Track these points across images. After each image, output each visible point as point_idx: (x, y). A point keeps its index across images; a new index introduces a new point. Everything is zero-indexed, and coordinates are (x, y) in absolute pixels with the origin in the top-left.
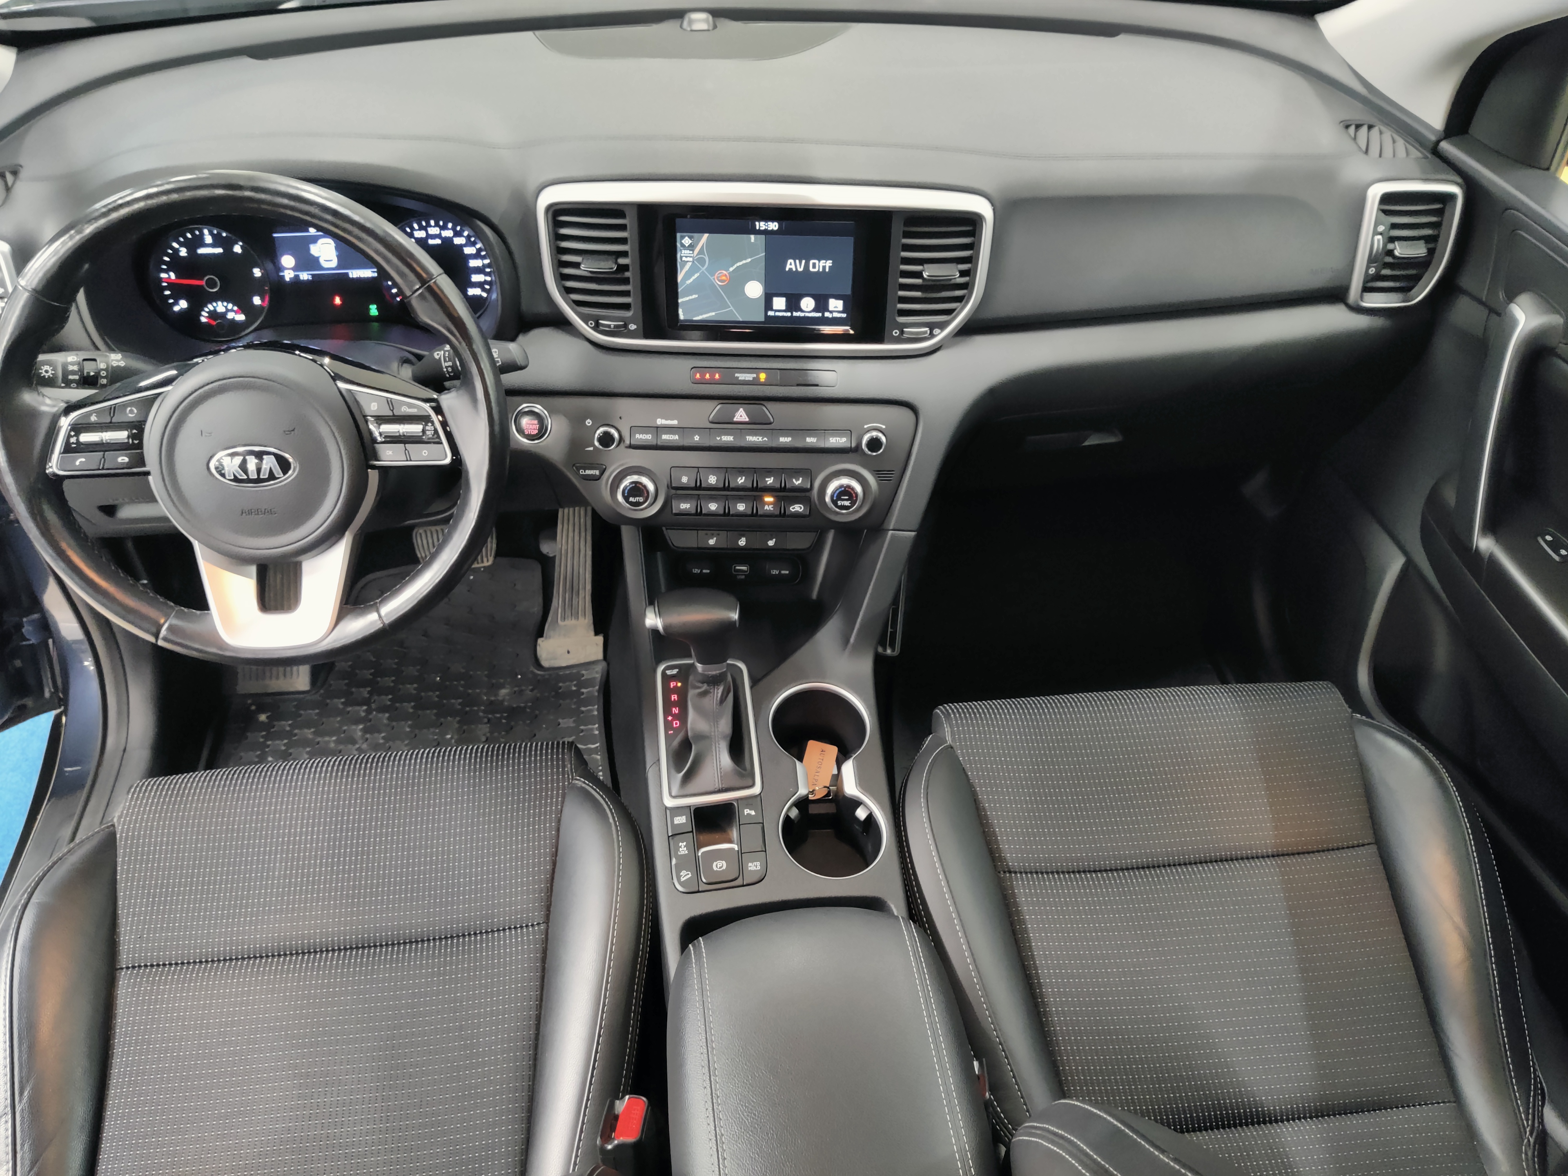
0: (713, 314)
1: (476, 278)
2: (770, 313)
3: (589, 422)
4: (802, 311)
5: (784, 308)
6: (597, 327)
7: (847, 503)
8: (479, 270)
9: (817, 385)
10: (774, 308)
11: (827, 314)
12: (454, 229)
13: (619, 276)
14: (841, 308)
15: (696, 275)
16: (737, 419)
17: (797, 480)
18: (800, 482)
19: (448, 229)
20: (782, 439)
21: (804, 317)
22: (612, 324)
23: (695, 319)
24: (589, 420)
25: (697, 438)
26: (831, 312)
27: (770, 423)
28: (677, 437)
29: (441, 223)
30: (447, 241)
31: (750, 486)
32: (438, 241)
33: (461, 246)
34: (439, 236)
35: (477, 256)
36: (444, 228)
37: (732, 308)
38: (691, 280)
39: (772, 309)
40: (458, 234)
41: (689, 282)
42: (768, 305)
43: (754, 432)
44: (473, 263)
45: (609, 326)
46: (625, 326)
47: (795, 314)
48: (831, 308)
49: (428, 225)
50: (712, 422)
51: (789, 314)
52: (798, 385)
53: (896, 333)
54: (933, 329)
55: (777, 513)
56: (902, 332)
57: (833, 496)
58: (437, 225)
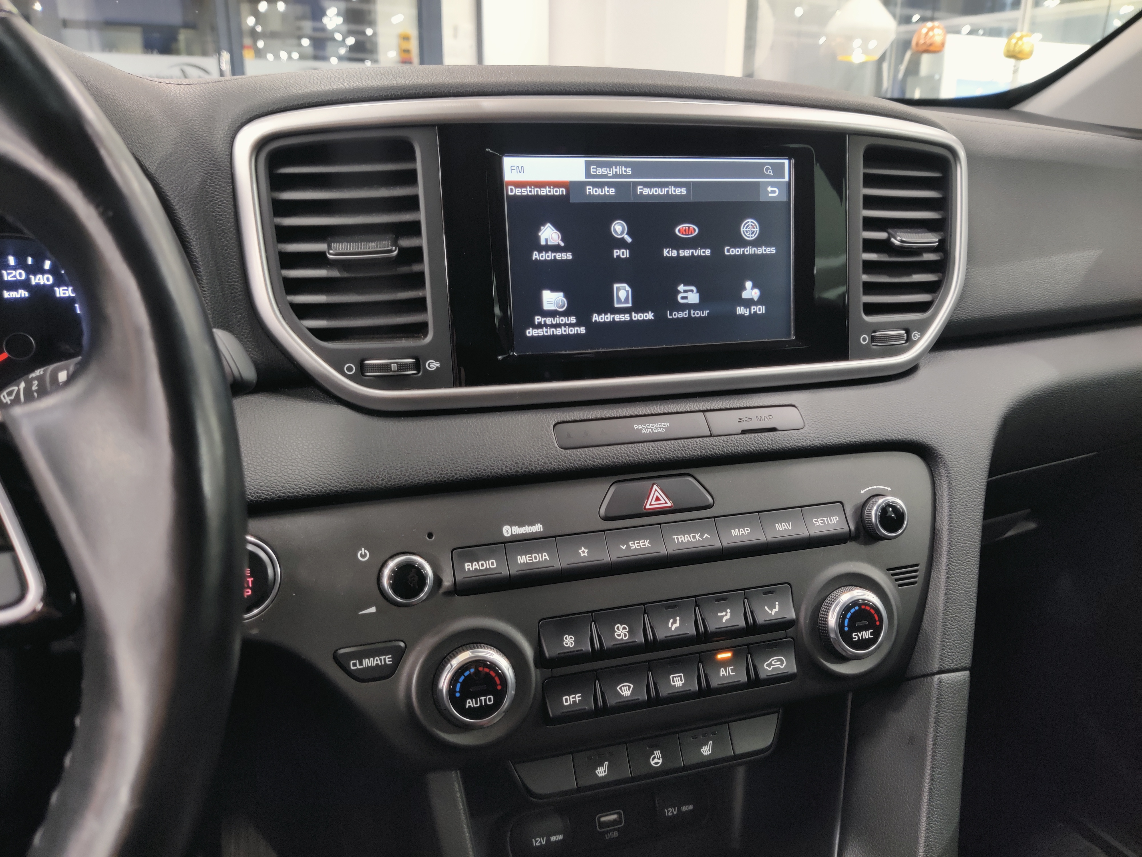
3: (363, 555)
6: (360, 377)
7: (867, 635)
9: (774, 430)
13: (404, 269)
16: (650, 504)
17: (772, 607)
18: (777, 609)
19: (43, 272)
20: (735, 532)
22: (393, 364)
24: (363, 551)
25: (583, 552)
27: (709, 507)
28: (545, 556)
29: (30, 261)
30: (43, 292)
31: (692, 631)
32: (23, 293)
34: (25, 285)
36: (35, 270)
43: (685, 526)
45: (387, 367)
46: (417, 366)
50: (607, 519)
52: (744, 432)
53: (864, 339)
54: (908, 332)
55: (744, 679)
56: (873, 339)
57: (841, 625)
58: (21, 264)
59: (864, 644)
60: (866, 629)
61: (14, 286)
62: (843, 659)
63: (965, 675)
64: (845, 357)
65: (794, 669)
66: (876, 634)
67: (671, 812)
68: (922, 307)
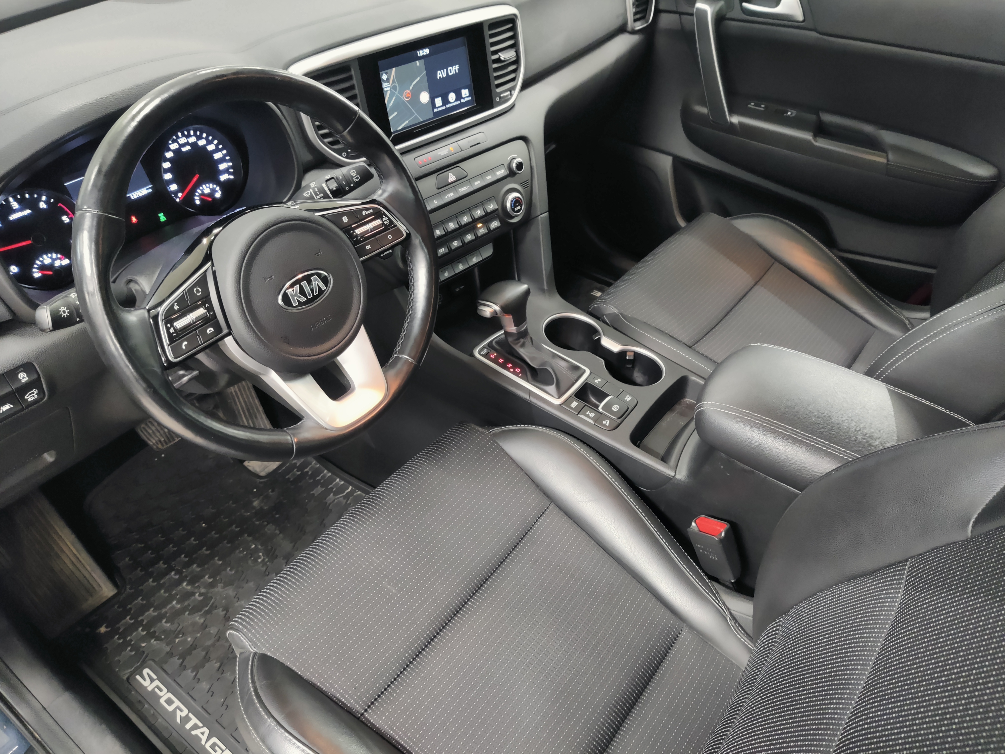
0: (407, 122)
1: (222, 166)
2: (436, 110)
4: (450, 103)
5: (441, 104)
6: (348, 156)
7: (519, 208)
8: (222, 160)
9: (479, 143)
10: (437, 106)
11: (463, 101)
12: (195, 135)
14: (468, 95)
15: (394, 99)
16: (450, 180)
17: (491, 206)
19: (191, 136)
20: (476, 184)
21: (453, 106)
23: (398, 129)
25: (435, 202)
26: (464, 98)
27: (466, 177)
29: (186, 133)
30: (194, 145)
31: (470, 220)
32: (188, 148)
33: (204, 147)
34: (187, 144)
35: (217, 150)
36: (189, 136)
37: (416, 114)
38: (392, 103)
39: (436, 108)
40: (199, 138)
41: (391, 104)
42: (434, 106)
43: (461, 185)
44: (217, 156)
47: (448, 106)
48: (463, 96)
49: (178, 137)
50: (439, 189)
51: (444, 108)
52: (471, 147)
53: (498, 99)
54: (511, 92)
55: (487, 231)
56: (500, 98)
57: (511, 206)
58: (183, 135)
59: (519, 211)
60: (518, 206)
61: (184, 145)
62: (512, 217)
63: (547, 214)
64: (492, 107)
65: (500, 225)
66: (521, 207)
67: (457, 290)
68: (513, 80)
